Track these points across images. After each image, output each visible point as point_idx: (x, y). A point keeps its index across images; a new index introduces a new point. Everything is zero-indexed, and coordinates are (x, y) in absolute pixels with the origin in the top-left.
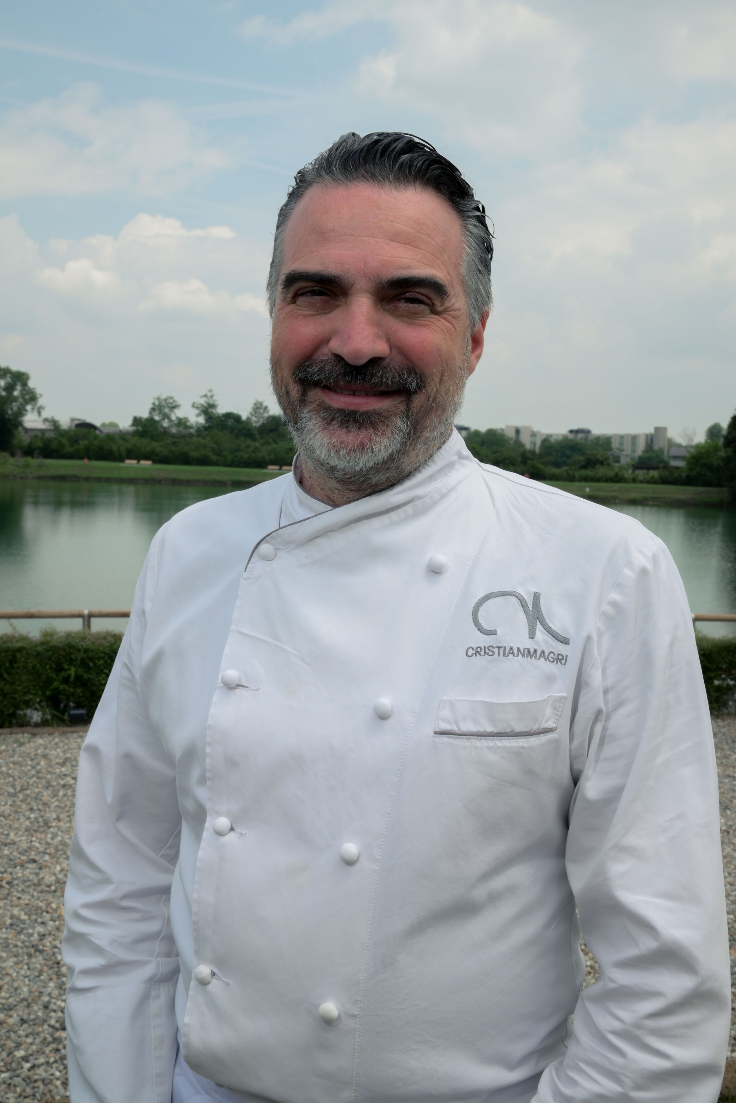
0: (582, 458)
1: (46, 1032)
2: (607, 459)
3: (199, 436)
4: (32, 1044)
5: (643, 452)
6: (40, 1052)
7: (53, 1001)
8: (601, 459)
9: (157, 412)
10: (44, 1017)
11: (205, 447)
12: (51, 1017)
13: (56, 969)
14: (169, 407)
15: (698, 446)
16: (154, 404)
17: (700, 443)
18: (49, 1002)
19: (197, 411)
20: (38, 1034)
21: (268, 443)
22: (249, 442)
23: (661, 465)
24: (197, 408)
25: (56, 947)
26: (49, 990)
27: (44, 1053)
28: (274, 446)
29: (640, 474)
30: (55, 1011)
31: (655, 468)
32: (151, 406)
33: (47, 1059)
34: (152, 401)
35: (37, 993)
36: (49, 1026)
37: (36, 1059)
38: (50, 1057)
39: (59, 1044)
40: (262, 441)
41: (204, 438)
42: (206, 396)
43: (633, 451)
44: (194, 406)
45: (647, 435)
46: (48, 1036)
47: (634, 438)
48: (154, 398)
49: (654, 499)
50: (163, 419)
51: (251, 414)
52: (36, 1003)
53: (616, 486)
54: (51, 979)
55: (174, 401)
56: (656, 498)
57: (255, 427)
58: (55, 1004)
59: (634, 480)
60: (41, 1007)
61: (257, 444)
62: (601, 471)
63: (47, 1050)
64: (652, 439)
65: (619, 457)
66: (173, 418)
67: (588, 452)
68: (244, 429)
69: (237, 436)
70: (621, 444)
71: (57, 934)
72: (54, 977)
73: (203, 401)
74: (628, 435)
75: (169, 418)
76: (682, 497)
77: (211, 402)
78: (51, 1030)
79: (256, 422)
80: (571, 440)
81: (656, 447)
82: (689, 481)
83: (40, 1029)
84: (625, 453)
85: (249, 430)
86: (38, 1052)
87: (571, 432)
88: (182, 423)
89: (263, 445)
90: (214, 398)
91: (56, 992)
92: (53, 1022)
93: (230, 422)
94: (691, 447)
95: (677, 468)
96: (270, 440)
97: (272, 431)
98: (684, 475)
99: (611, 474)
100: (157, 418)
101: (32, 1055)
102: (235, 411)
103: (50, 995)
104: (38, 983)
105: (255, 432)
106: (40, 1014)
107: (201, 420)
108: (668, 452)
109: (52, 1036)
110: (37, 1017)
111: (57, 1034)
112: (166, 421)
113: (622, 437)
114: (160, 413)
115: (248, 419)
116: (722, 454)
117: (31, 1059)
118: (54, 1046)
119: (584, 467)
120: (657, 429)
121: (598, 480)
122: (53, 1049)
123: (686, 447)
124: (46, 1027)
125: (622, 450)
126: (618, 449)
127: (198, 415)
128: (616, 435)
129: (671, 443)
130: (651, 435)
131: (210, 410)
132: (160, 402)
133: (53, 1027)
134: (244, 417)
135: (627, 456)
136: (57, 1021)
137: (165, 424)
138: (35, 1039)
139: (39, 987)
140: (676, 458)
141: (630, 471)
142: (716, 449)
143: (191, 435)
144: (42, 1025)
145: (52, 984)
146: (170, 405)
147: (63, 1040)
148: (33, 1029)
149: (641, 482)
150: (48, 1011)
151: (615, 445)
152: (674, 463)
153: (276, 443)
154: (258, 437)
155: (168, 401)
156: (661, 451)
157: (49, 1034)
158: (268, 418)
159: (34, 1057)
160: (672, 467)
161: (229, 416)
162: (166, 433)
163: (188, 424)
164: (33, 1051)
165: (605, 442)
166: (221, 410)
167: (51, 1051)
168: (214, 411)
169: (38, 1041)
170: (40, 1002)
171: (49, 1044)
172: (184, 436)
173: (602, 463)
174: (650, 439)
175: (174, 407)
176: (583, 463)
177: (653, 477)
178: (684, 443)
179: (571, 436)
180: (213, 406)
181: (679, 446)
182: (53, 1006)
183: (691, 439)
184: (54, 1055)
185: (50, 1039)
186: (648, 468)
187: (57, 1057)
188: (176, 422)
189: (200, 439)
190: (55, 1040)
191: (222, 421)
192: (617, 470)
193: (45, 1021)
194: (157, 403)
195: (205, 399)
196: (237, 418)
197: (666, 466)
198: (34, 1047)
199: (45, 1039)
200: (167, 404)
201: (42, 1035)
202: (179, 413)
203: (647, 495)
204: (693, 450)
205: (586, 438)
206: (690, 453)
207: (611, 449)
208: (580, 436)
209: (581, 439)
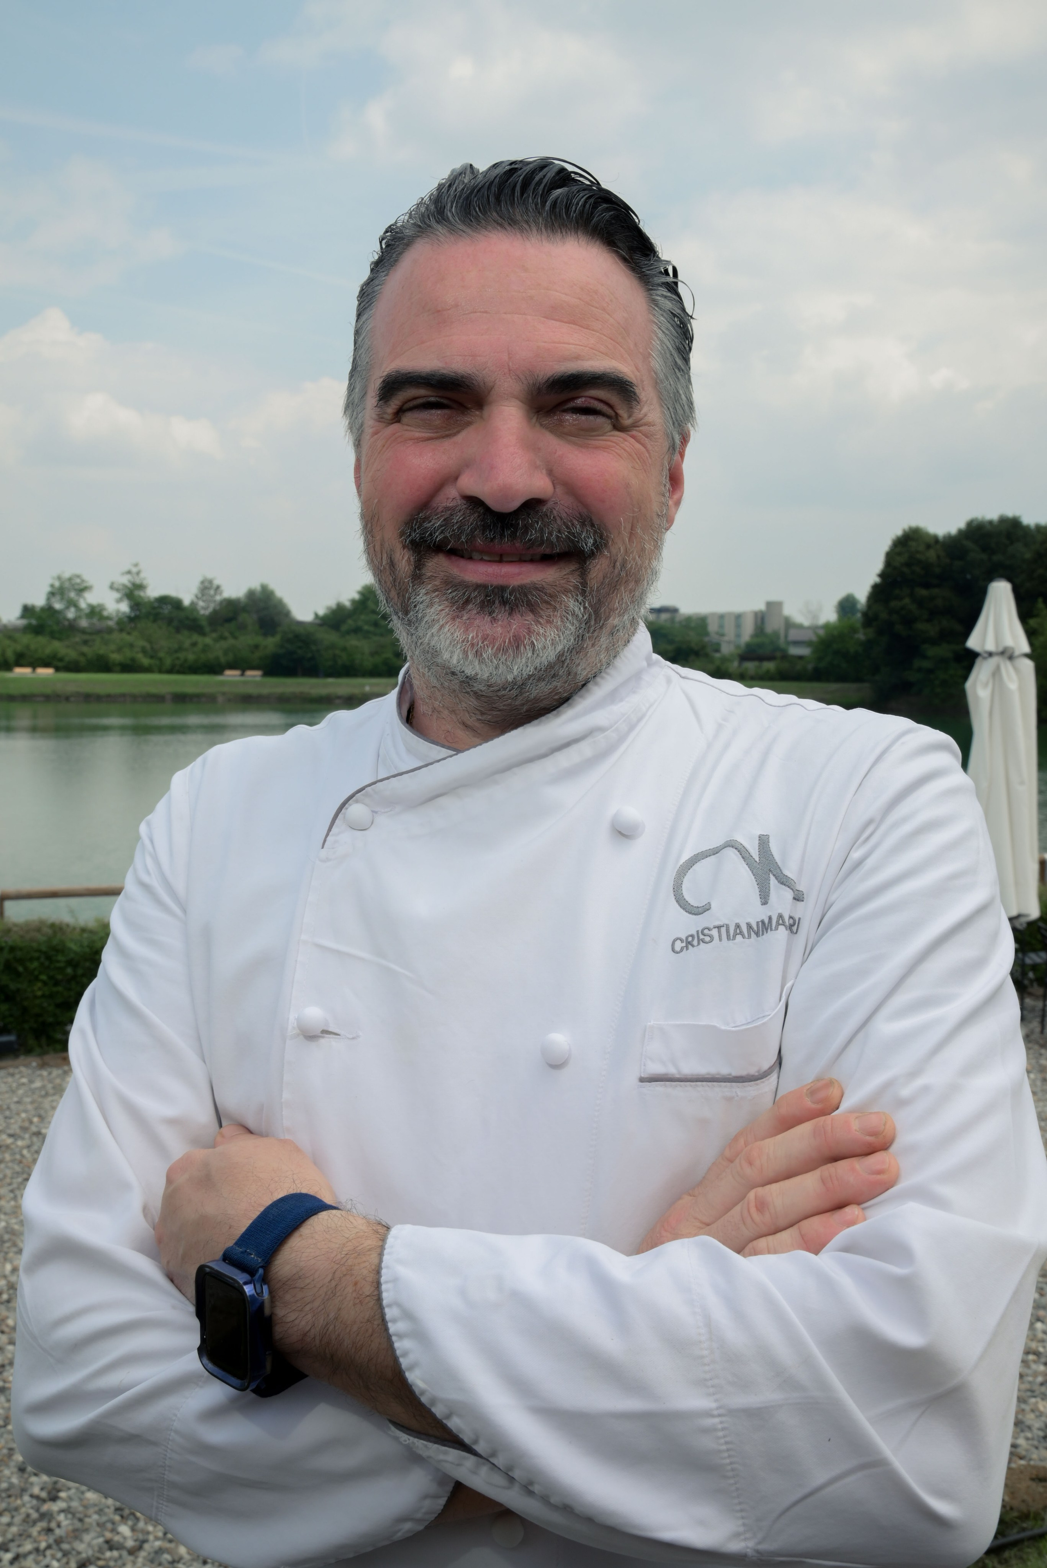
0: (671, 646)
1: (28, 1505)
2: (701, 648)
3: (121, 630)
5: (751, 637)
6: (24, 1535)
8: (693, 650)
9: (58, 597)
10: (22, 1485)
11: (131, 646)
12: (32, 1484)
14: (76, 590)
15: (829, 626)
16: (52, 586)
17: (832, 621)
19: (117, 595)
20: (16, 1509)
21: (222, 638)
22: (196, 637)
23: (778, 654)
24: (118, 590)
27: (29, 1536)
28: (231, 641)
29: (750, 667)
31: (769, 662)
32: (48, 589)
33: (35, 1545)
34: (50, 581)
35: (5, 1451)
36: (32, 1496)
38: (39, 1542)
39: (49, 1521)
40: (214, 635)
41: (129, 633)
42: (129, 572)
43: (738, 636)
44: (112, 587)
45: (756, 614)
46: (31, 1511)
47: (738, 617)
48: (54, 578)
50: (67, 608)
51: (197, 596)
52: (7, 1466)
55: (83, 581)
57: (203, 615)
60: (15, 1470)
61: (208, 640)
63: (34, 1531)
64: (763, 617)
65: (717, 646)
66: (83, 605)
67: (677, 639)
68: (187, 618)
69: (178, 630)
70: (721, 626)
73: (125, 580)
74: (729, 614)
75: (76, 606)
77: (138, 581)
78: (34, 1502)
79: (205, 609)
81: (769, 629)
82: (818, 675)
83: (19, 1502)
84: (726, 638)
85: (195, 620)
86: (21, 1535)
88: (95, 612)
89: (216, 640)
90: (142, 575)
92: (36, 1490)
93: (166, 610)
94: (820, 627)
95: (800, 657)
96: (227, 634)
97: (229, 620)
98: (810, 667)
100: (58, 606)
102: (172, 593)
104: (6, 1436)
105: (204, 623)
106: (15, 1480)
107: (124, 607)
108: (786, 636)
109: (37, 1510)
111: (45, 1508)
112: (73, 609)
113: (722, 617)
114: (62, 599)
115: (192, 603)
116: (861, 636)
118: (43, 1524)
120: (769, 604)
122: (43, 1530)
123: (809, 628)
124: (26, 1498)
125: (723, 635)
126: (717, 633)
127: (119, 601)
128: (712, 612)
129: (789, 624)
130: (762, 613)
131: (137, 593)
132: (62, 584)
133: (37, 1498)
134: (187, 602)
135: (728, 643)
136: (42, 1489)
137: (71, 614)
139: (7, 1442)
140: (797, 643)
141: (736, 664)
142: (853, 630)
143: (110, 631)
144: (21, 1496)
146: (77, 587)
147: (55, 1515)
149: (752, 679)
150: (26, 1476)
151: (712, 627)
152: (794, 651)
153: (235, 638)
154: (207, 629)
155: (73, 582)
156: (776, 634)
157: (32, 1508)
158: (221, 602)
160: (793, 656)
161: (164, 600)
162: (72, 628)
163: (105, 613)
165: (700, 623)
166: (153, 592)
167: (39, 1532)
168: (142, 594)
169: (18, 1519)
170: (12, 1464)
171: (35, 1523)
172: (99, 632)
173: (697, 654)
174: (761, 619)
175: (82, 590)
176: (671, 654)
177: (768, 671)
178: (806, 623)
180: (141, 587)
181: (800, 627)
183: (818, 615)
184: (45, 1538)
185: (35, 1515)
186: (761, 659)
187: (51, 1541)
188: (87, 611)
189: (124, 635)
190: (43, 1516)
191: (154, 608)
192: (717, 663)
193: (23, 1490)
194: (57, 584)
195: (128, 577)
196: (176, 604)
197: (784, 655)
199: (28, 1516)
200: (73, 585)
201: (23, 1510)
202: (91, 599)
204: (821, 632)
205: (672, 620)
206: (818, 636)
207: (707, 634)
208: (664, 616)
209: (666, 621)
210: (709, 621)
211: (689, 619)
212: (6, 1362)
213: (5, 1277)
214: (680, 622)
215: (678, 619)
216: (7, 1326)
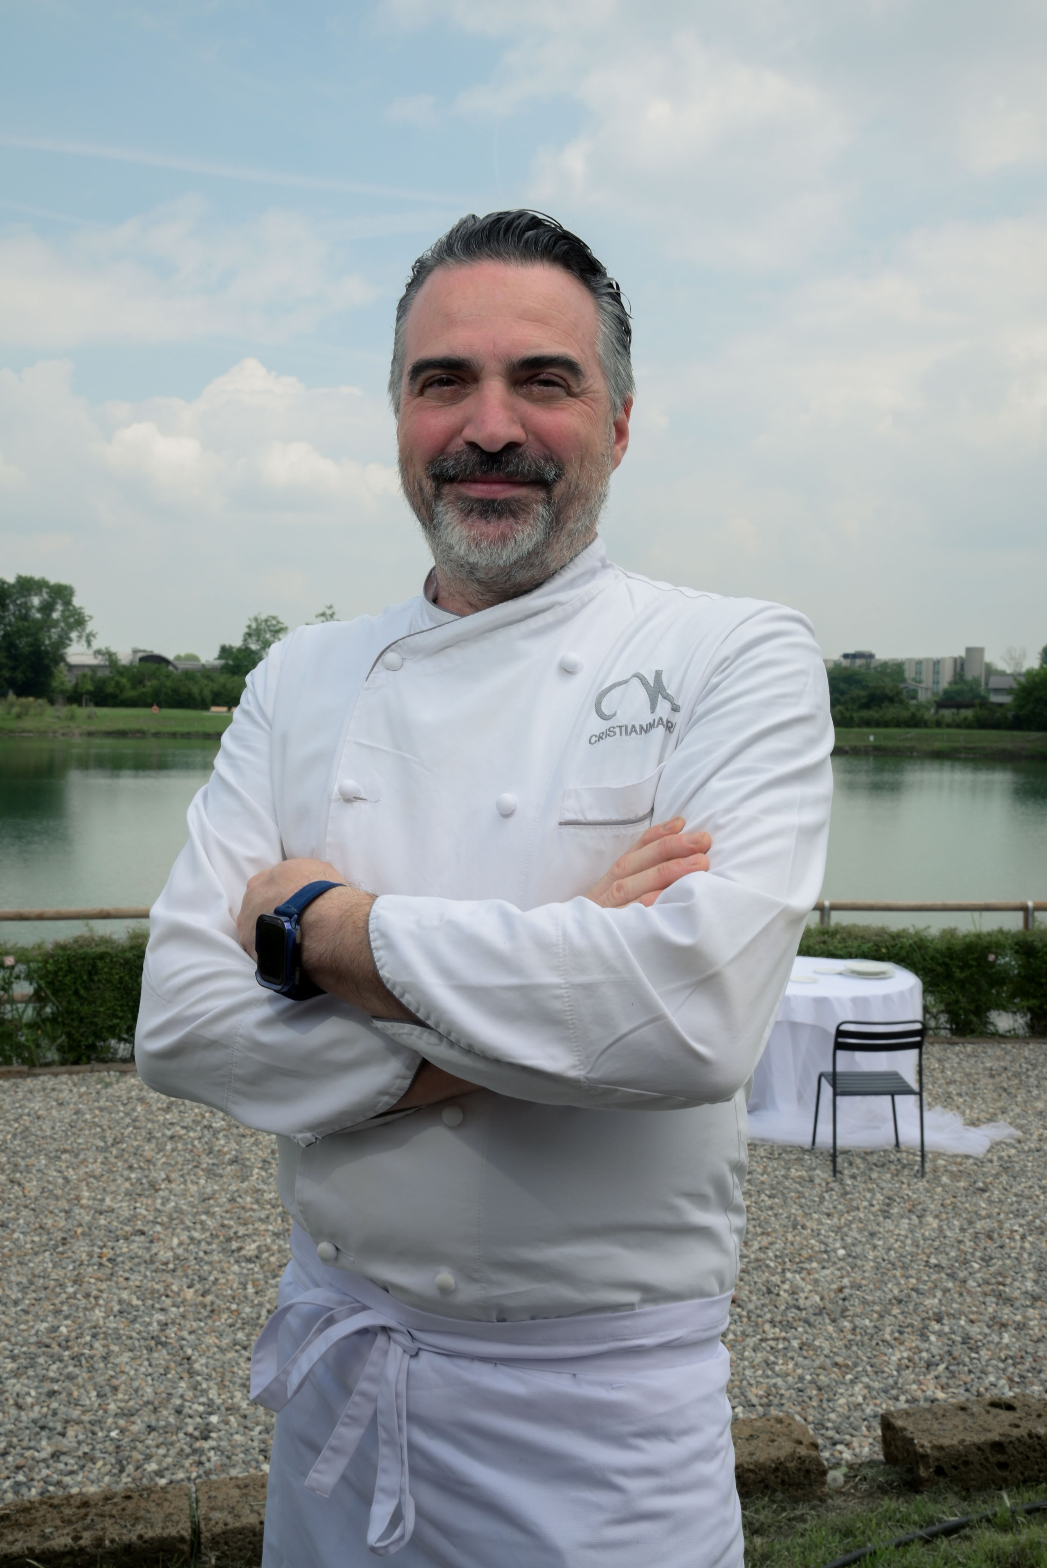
0: (863, 693)
1: (183, 1441)
2: (899, 693)
4: (165, 1456)
5: (950, 684)
6: (177, 1465)
7: (187, 1404)
8: (890, 694)
9: (253, 638)
10: (178, 1424)
12: (187, 1424)
13: (186, 1366)
15: (1029, 673)
17: (1033, 669)
18: (182, 1406)
20: (172, 1444)
23: (977, 701)
25: (183, 1339)
26: (181, 1391)
27: (182, 1467)
29: (947, 714)
30: (191, 1417)
31: (968, 706)
33: (187, 1475)
35: (164, 1395)
36: (186, 1434)
37: (173, 1474)
38: (191, 1472)
39: (201, 1455)
42: (323, 614)
43: (936, 682)
45: (955, 660)
46: (185, 1447)
47: (937, 663)
49: (969, 750)
52: (166, 1408)
53: (913, 732)
54: (181, 1378)
56: (971, 749)
58: (190, 1408)
59: (938, 724)
60: (173, 1411)
62: (891, 712)
63: (187, 1463)
64: (962, 665)
65: (915, 691)
67: (870, 685)
70: (918, 673)
71: (183, 1322)
72: (186, 1376)
74: (928, 660)
76: (1009, 746)
78: (188, 1439)
80: (846, 669)
81: (969, 676)
82: (1018, 723)
83: (174, 1438)
84: (923, 685)
86: (175, 1465)
87: (846, 656)
91: (189, 1394)
92: (190, 1429)
94: (1020, 675)
95: (1001, 705)
98: (1010, 715)
99: (905, 714)
101: (167, 1469)
103: (182, 1396)
104: (166, 1383)
106: (172, 1420)
108: (987, 684)
109: (191, 1446)
110: (168, 1424)
111: (197, 1444)
113: (919, 663)
114: (258, 640)
117: (166, 1473)
118: (196, 1458)
119: (867, 706)
120: (969, 650)
121: (886, 724)
122: (195, 1462)
123: (1011, 675)
124: (181, 1435)
125: (920, 682)
126: (914, 680)
128: (910, 660)
129: (990, 671)
130: (961, 658)
132: (259, 624)
133: (191, 1435)
135: (927, 689)
136: (195, 1429)
138: (168, 1450)
139: (166, 1388)
140: (997, 691)
141: (933, 711)
144: (177, 1434)
145: (183, 1384)
146: (272, 628)
147: (206, 1451)
148: (166, 1439)
149: (949, 726)
150: (182, 1417)
151: (909, 674)
152: (995, 699)
155: (270, 623)
156: (977, 681)
157: (186, 1444)
159: (170, 1471)
160: (993, 704)
164: (168, 1465)
165: (896, 670)
167: (191, 1464)
169: (173, 1452)
170: (170, 1406)
171: (188, 1456)
173: (891, 700)
174: (960, 665)
176: (864, 701)
177: (966, 719)
178: (1009, 671)
179: (846, 663)
181: (1002, 674)
182: (186, 1411)
183: (1019, 664)
184: (197, 1469)
185: (188, 1450)
186: (959, 706)
190: (195, 1451)
192: (913, 710)
193: (179, 1429)
197: (984, 703)
198: (169, 1460)
199: (182, 1450)
201: (178, 1445)
203: (957, 745)
204: (1022, 680)
205: (868, 666)
206: (1019, 683)
207: (904, 680)
208: (859, 662)
209: (860, 666)
210: (906, 667)
211: (885, 665)
212: (169, 1321)
213: (172, 1249)
214: (875, 668)
215: (872, 665)
216: (172, 1291)
